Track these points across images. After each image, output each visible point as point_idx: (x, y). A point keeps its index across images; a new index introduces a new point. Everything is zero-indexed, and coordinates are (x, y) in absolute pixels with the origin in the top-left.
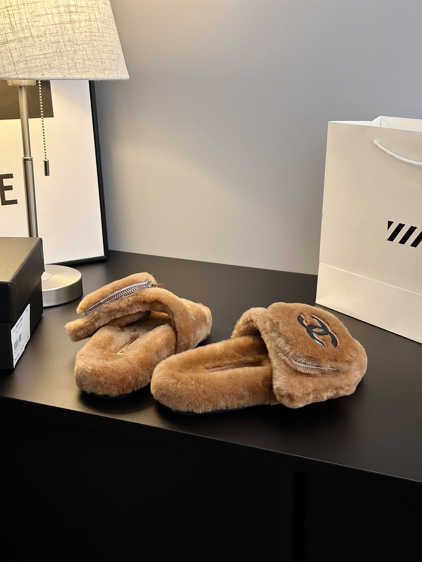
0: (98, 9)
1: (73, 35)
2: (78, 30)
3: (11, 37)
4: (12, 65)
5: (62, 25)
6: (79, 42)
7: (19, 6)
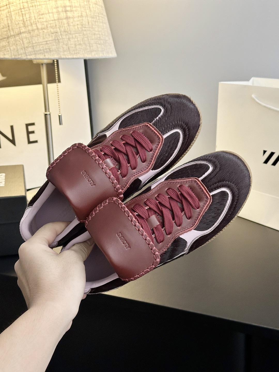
0: (89, 8)
1: (68, 27)
2: (72, 24)
3: (23, 30)
4: (24, 50)
5: (60, 21)
6: (72, 32)
7: (30, 8)
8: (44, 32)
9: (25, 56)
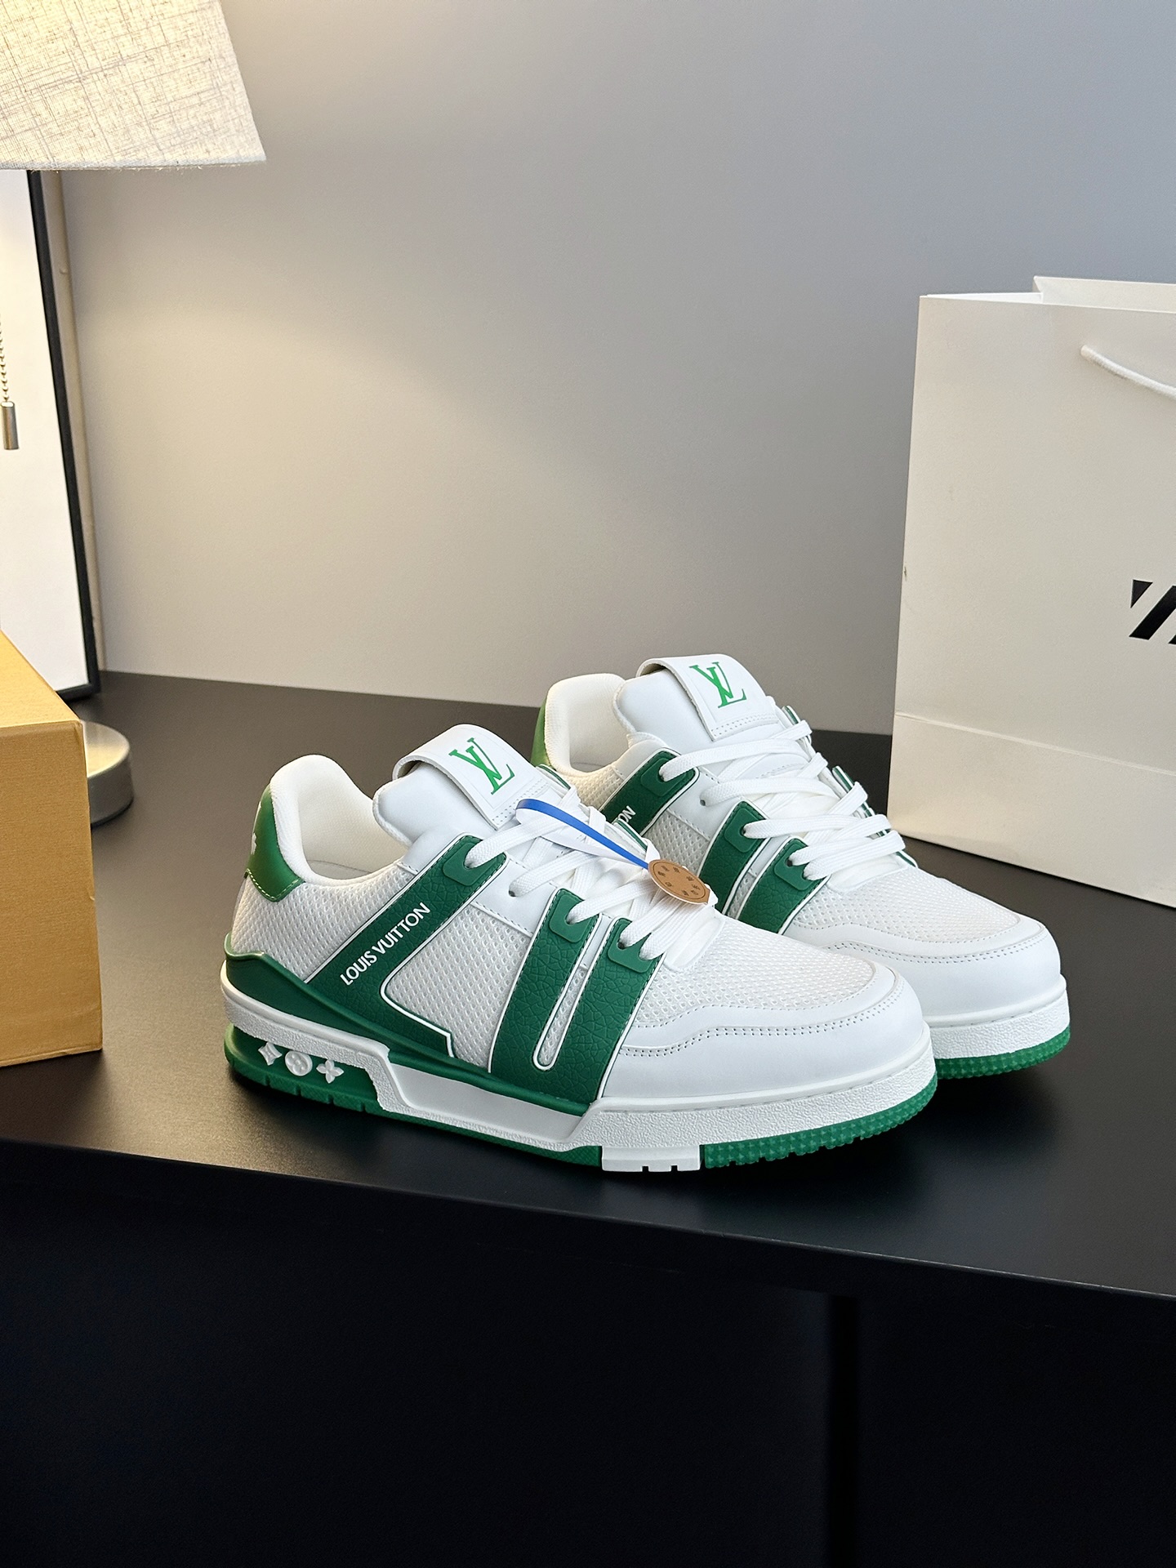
8: (188, 57)
9: (157, 155)
